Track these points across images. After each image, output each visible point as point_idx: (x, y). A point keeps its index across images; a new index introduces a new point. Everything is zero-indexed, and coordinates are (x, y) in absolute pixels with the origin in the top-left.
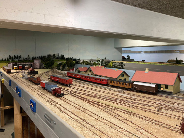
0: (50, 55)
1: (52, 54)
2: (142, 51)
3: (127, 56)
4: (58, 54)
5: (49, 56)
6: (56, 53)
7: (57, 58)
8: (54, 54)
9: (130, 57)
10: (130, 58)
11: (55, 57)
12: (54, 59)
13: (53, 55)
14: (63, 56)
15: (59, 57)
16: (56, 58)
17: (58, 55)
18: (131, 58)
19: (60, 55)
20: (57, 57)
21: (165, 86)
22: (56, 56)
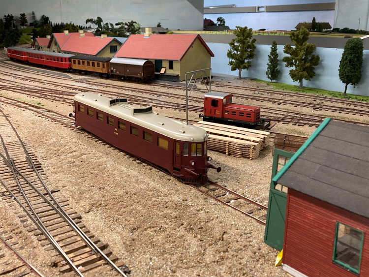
0: (11, 17)
1: (16, 13)
2: (262, 7)
3: (219, 19)
4: (33, 13)
5: (9, 18)
6: (28, 12)
7: (31, 24)
8: (23, 15)
9: (224, 22)
10: (224, 24)
11: (26, 22)
12: (22, 27)
13: (21, 18)
14: (47, 19)
15: (35, 22)
16: (29, 24)
17: (34, 17)
18: (226, 25)
19: (38, 17)
20: (32, 21)
21: (168, 64)
22: (29, 20)
